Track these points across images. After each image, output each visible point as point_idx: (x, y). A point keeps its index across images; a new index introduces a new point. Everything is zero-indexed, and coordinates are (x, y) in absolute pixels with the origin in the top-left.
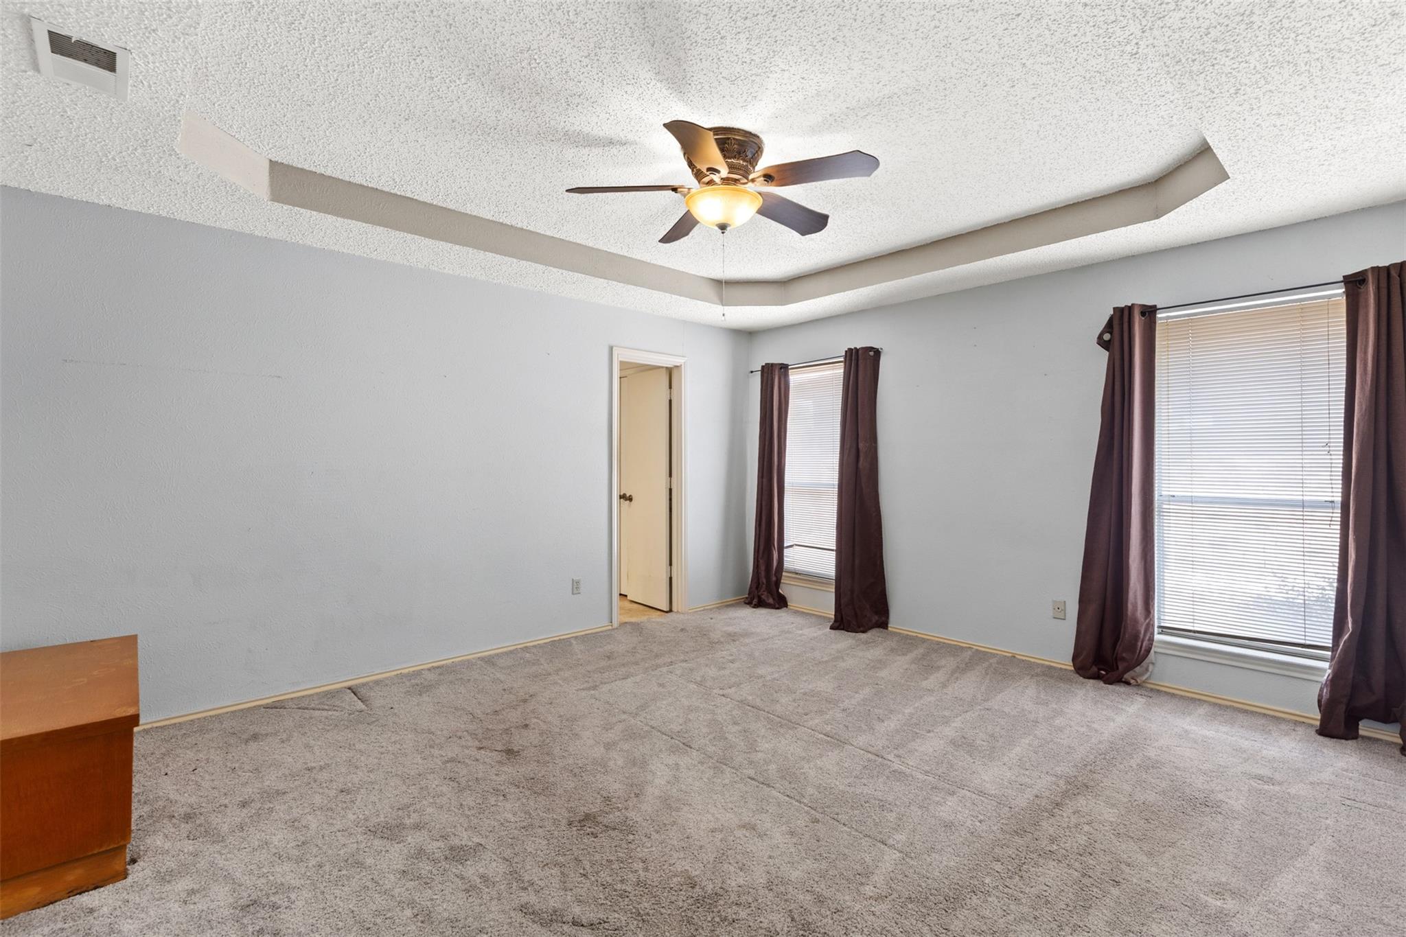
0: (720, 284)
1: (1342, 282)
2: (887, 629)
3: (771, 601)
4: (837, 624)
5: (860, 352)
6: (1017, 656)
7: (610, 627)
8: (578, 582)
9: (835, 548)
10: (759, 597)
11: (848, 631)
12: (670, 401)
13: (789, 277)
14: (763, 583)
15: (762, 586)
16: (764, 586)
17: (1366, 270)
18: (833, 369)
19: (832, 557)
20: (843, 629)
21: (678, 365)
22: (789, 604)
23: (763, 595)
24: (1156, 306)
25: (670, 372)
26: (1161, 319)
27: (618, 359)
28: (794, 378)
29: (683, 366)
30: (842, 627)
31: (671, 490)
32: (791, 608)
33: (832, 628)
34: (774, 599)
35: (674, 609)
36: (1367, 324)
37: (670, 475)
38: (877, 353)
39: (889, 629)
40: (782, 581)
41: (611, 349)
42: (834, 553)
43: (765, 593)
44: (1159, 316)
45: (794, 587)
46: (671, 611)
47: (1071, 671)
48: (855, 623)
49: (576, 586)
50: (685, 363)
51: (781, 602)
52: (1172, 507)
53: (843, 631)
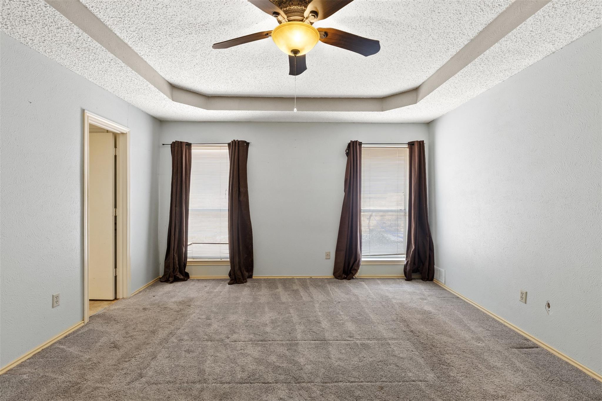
0: (173, 87)
1: (407, 144)
2: (252, 278)
3: (182, 277)
4: (232, 282)
5: (240, 142)
6: (312, 277)
7: (83, 324)
8: (57, 297)
9: (228, 242)
10: (175, 276)
11: (239, 284)
12: (116, 156)
13: (237, 95)
14: (177, 268)
15: (177, 270)
16: (178, 269)
17: (414, 141)
18: (220, 149)
19: (227, 247)
20: (236, 283)
21: (125, 132)
22: (190, 276)
23: (177, 274)
24: (362, 142)
25: (116, 136)
26: (364, 147)
27: (88, 121)
28: (194, 151)
29: (128, 133)
30: (235, 282)
31: (116, 217)
32: (192, 278)
33: (229, 284)
34: (183, 276)
35: (119, 296)
36: (415, 157)
37: (116, 207)
38: (248, 144)
39: (253, 278)
40: (187, 264)
41: (83, 111)
42: (228, 245)
43: (179, 273)
44: (362, 146)
45: (193, 266)
46: (116, 299)
47: (333, 278)
48: (242, 279)
49: (55, 300)
50: (129, 132)
51: (186, 277)
52: (364, 213)
53: (236, 284)
